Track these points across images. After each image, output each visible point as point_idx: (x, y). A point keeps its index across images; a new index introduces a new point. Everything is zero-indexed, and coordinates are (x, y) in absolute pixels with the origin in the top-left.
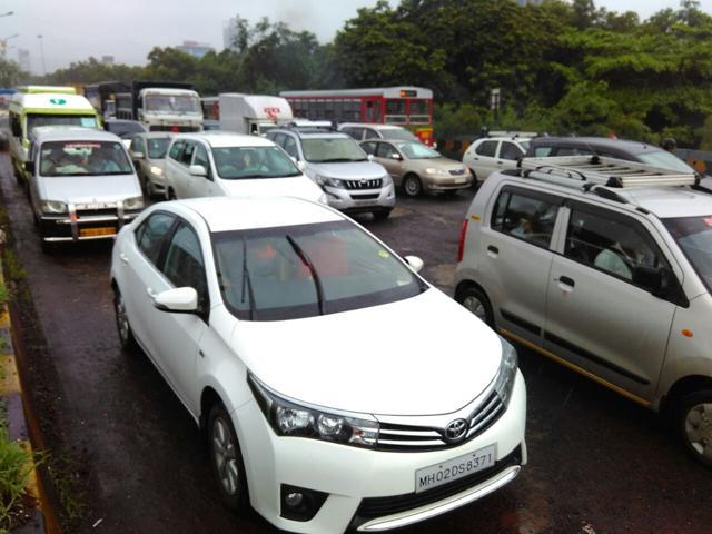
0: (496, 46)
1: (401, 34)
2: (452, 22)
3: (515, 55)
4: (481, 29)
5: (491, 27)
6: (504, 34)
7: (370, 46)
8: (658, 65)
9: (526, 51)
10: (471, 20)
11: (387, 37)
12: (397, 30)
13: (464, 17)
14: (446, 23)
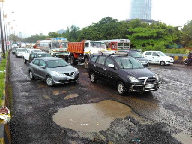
0: (114, 32)
1: (96, 30)
2: (106, 27)
3: (118, 33)
4: (112, 28)
5: (114, 28)
6: (116, 29)
7: (88, 32)
8: (148, 35)
9: (121, 33)
10: (110, 27)
11: (92, 30)
12: (94, 29)
13: (109, 26)
14: (105, 27)
